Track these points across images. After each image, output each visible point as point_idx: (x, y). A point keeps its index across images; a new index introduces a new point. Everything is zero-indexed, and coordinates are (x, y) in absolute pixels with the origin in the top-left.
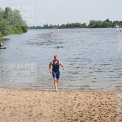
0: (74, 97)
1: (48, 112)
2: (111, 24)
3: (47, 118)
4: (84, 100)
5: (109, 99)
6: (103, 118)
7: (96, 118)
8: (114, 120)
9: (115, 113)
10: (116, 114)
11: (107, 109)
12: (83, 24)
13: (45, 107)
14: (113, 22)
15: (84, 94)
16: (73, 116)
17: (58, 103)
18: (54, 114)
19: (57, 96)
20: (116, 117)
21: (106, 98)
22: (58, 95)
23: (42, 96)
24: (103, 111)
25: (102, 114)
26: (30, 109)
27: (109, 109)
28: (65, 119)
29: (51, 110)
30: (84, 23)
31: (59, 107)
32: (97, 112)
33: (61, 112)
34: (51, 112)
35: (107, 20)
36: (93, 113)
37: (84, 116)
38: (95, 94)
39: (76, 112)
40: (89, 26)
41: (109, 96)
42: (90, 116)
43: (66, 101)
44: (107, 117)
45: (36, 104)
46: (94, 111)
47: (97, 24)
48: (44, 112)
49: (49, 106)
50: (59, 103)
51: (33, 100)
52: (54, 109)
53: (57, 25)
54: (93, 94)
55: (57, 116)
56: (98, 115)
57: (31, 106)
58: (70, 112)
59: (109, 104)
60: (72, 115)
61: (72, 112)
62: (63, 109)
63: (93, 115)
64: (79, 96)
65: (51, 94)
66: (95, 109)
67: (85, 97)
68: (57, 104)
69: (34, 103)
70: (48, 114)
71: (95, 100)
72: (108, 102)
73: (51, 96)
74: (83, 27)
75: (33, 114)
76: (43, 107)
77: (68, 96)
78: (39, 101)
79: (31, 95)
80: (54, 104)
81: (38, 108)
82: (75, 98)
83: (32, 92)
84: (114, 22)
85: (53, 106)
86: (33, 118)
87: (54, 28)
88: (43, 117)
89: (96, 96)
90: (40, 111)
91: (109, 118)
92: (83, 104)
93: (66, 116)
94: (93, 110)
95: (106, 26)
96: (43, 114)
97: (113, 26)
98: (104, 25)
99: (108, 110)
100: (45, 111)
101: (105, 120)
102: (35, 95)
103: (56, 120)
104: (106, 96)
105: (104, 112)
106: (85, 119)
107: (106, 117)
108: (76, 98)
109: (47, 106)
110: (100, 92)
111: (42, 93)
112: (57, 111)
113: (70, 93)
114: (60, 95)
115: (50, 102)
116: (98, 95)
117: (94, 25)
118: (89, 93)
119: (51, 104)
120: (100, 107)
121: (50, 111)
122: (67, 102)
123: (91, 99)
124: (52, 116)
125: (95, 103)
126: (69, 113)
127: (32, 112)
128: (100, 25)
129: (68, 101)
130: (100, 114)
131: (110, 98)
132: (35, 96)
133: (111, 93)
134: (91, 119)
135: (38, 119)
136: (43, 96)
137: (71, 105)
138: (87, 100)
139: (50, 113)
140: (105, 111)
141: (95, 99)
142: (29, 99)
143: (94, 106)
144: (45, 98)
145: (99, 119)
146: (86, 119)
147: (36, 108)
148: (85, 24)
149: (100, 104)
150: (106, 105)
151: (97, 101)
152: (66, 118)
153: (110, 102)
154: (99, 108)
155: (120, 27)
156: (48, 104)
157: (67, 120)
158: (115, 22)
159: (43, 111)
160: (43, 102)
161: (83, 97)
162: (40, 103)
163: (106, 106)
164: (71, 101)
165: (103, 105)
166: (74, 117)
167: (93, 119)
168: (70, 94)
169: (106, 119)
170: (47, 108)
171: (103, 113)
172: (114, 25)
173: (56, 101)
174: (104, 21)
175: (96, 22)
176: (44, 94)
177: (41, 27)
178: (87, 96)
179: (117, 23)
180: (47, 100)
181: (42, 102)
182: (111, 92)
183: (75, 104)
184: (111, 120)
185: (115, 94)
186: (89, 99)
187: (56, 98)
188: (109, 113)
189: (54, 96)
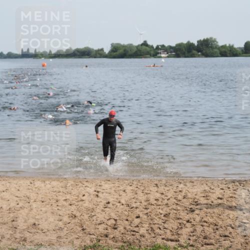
0: (95, 191)
1: (49, 222)
2: (151, 51)
3: (48, 233)
4: (116, 197)
5: (162, 194)
6: (158, 231)
7: (142, 231)
8: (179, 234)
9: (178, 221)
10: (180, 224)
11: (161, 214)
12: (99, 50)
13: (41, 210)
14: (155, 48)
15: (113, 185)
16: (98, 229)
17: (64, 203)
18: (61, 224)
19: (61, 190)
20: (182, 228)
21: (157, 192)
22: (62, 187)
23: (32, 190)
24: (155, 217)
25: (154, 224)
26: (12, 215)
27: (166, 213)
28: (85, 235)
29: (53, 216)
30: (100, 48)
31: (69, 210)
32: (144, 220)
33: (73, 221)
34: (55, 220)
35: (145, 44)
36: (137, 221)
37: (121, 228)
38: (134, 186)
39: (103, 219)
40: (111, 55)
41: (162, 189)
42: (131, 228)
43: (79, 199)
44: (165, 228)
45: (21, 204)
46: (138, 217)
47: (125, 50)
48: (40, 221)
49: (48, 208)
50: (68, 203)
51: (15, 197)
52: (60, 215)
53: (48, 52)
54: (131, 186)
55: (67, 228)
56: (146, 226)
57: (13, 209)
58: (92, 220)
59: (165, 204)
60: (97, 226)
61: (95, 220)
62: (78, 214)
63: (138, 226)
64: (105, 188)
65: (48, 186)
66: (139, 213)
67: (115, 191)
68: (63, 206)
69: (18, 204)
70: (50, 224)
71: (136, 196)
72: (160, 200)
73: (48, 189)
74: (98, 55)
75: (18, 226)
76: (37, 211)
77: (82, 188)
78: (27, 199)
79: (9, 189)
80: (57, 206)
81: (28, 214)
82: (96, 193)
83: (9, 183)
84: (157, 47)
85: (56, 209)
86: (19, 233)
87: (43, 57)
88: (39, 231)
89: (136, 189)
90: (33, 218)
91: (168, 231)
92: (113, 205)
93: (84, 227)
94: (135, 216)
95: (143, 55)
96: (39, 225)
97: (156, 55)
98: (139, 53)
99: (164, 216)
100: (42, 219)
101: (160, 235)
102: (18, 188)
103: (66, 237)
104: (156, 188)
105: (158, 220)
106: (122, 234)
107: (162, 229)
108: (98, 192)
109: (44, 209)
110: (143, 182)
111: (30, 184)
112: (66, 219)
113: (84, 183)
114: (66, 187)
115: (49, 201)
116: (139, 187)
117: (120, 52)
118: (122, 183)
119: (52, 205)
120: (149, 211)
121: (51, 219)
122: (83, 201)
123: (128, 195)
124: (57, 228)
125: (136, 202)
126: (90, 222)
127: (16, 221)
128: (130, 53)
129: (84, 198)
130: (150, 224)
131: (164, 193)
132: (19, 190)
133: (164, 182)
134: (134, 233)
135: (31, 235)
136: (34, 189)
137: (91, 206)
138: (120, 196)
139: (53, 222)
140: (160, 218)
141: (136, 194)
142: (6, 195)
143: (137, 208)
144: (38, 193)
145: (150, 234)
146: (125, 234)
147: (24, 212)
148: (102, 50)
149: (146, 204)
150: (159, 205)
151: (140, 198)
152: (85, 233)
153: (166, 200)
154: (146, 211)
155: (168, 57)
156: (46, 204)
157: (89, 236)
158: (160, 47)
159: (38, 219)
160: (35, 201)
161: (112, 191)
162: (29, 203)
163: (158, 207)
164: (90, 199)
165: (153, 207)
166: (100, 230)
167: (137, 232)
168: (85, 185)
169: (162, 232)
170: (46, 212)
171: (156, 222)
172: (158, 53)
173: (61, 198)
174: (139, 45)
175: (124, 46)
176: (36, 186)
177: (16, 54)
178: (120, 188)
179: (163, 48)
180: (43, 196)
181: (33, 201)
182: (164, 180)
183: (98, 205)
184: (173, 235)
185: (171, 185)
186: (124, 194)
187: (60, 194)
188: (167, 221)
189: (55, 189)
